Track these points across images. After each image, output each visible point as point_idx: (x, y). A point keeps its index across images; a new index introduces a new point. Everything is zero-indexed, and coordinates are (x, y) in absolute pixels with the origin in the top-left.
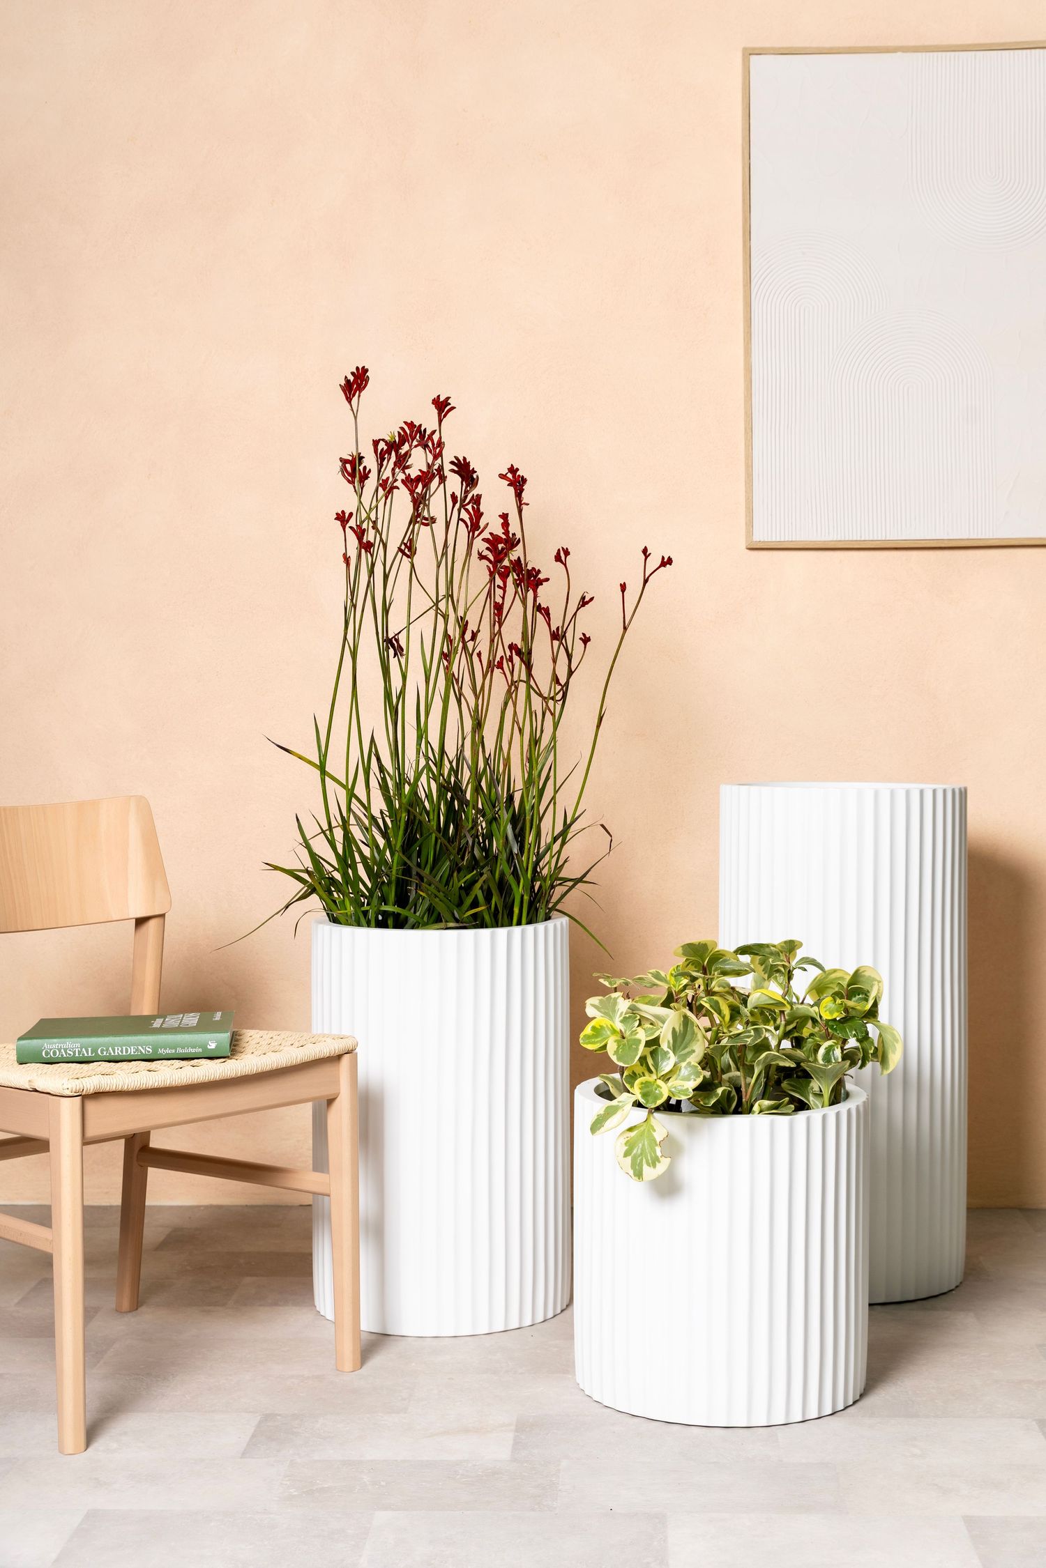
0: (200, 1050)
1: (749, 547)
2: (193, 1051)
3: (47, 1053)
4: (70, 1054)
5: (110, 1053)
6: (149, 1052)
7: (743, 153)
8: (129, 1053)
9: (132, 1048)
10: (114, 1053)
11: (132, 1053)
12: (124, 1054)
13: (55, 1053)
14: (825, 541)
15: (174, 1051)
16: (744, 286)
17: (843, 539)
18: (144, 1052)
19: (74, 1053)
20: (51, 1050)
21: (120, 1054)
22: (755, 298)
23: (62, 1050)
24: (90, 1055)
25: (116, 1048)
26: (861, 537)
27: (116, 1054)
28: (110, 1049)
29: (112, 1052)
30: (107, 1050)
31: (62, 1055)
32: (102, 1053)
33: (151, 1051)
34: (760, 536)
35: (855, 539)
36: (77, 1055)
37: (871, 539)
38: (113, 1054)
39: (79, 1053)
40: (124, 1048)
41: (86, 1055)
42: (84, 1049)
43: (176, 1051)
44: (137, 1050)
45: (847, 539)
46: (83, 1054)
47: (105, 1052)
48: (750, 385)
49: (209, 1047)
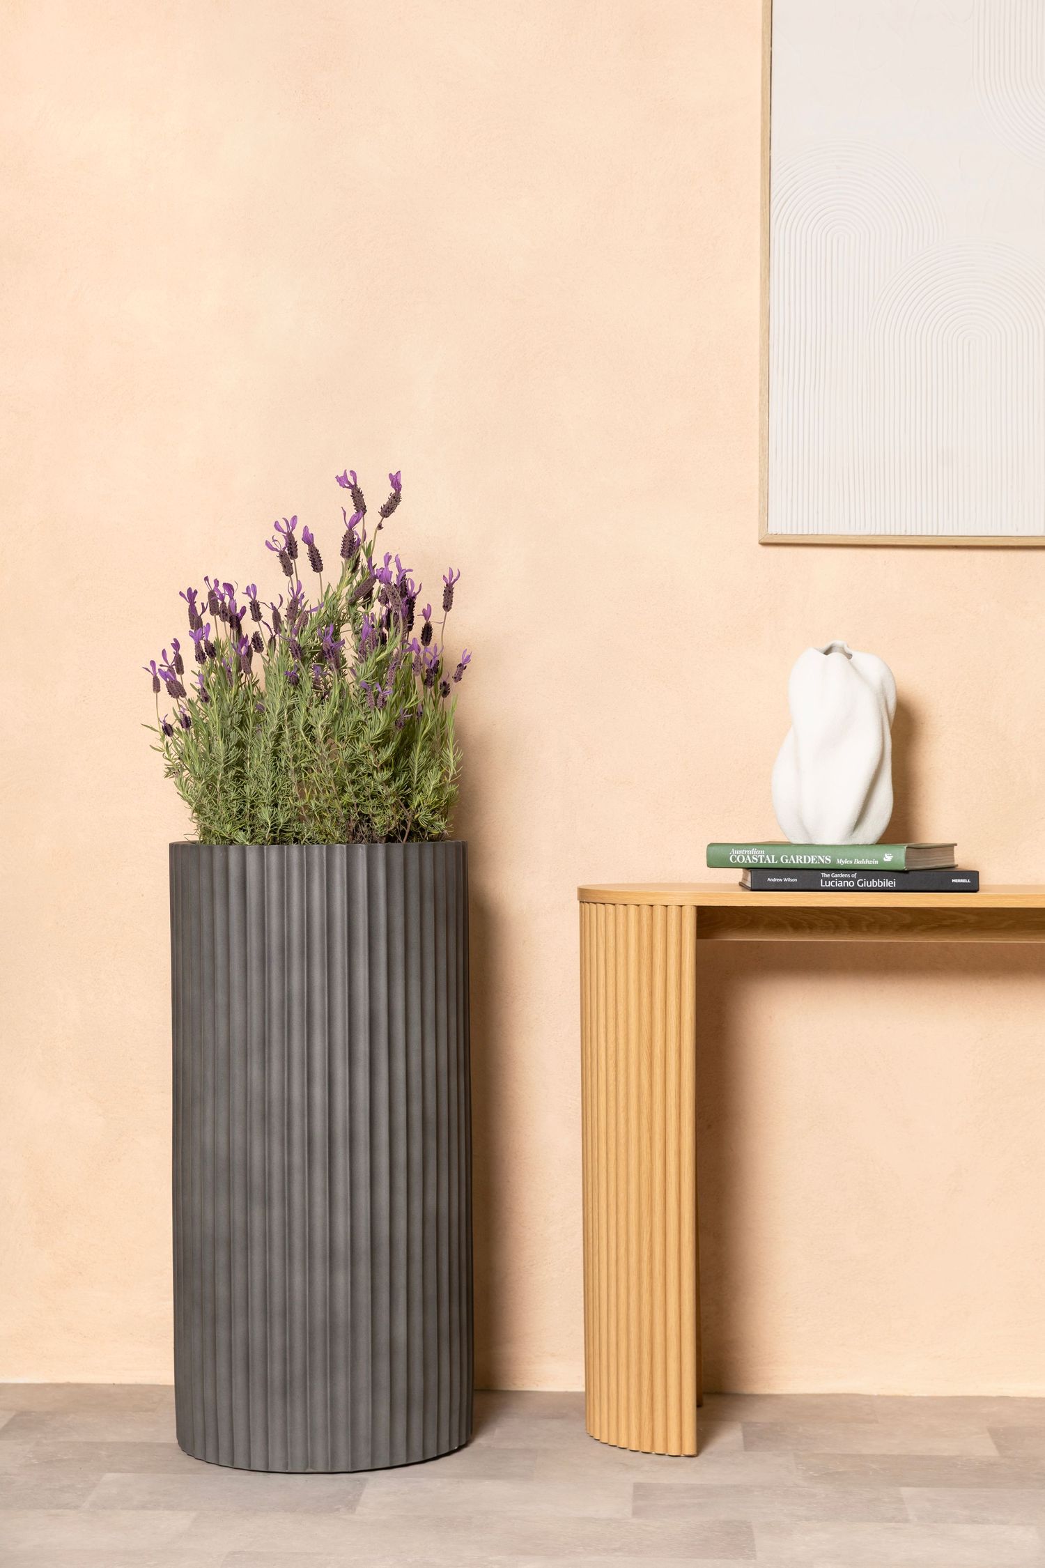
0: (877, 862)
1: (762, 541)
2: (870, 862)
3: (734, 859)
4: (755, 861)
5: (792, 861)
6: (828, 862)
7: (763, 38)
8: (809, 862)
9: (812, 857)
10: (796, 861)
11: (812, 862)
12: (805, 862)
13: (741, 859)
14: (860, 536)
15: (851, 862)
16: (762, 208)
17: (883, 533)
18: (823, 861)
19: (759, 859)
20: (737, 855)
21: (801, 862)
22: (776, 224)
23: (748, 856)
24: (773, 862)
25: (797, 857)
26: (906, 531)
27: (798, 862)
28: (792, 857)
29: (793, 860)
30: (789, 858)
31: (748, 861)
32: (784, 861)
33: (830, 860)
34: (779, 526)
35: (898, 533)
36: (761, 862)
37: (919, 533)
38: (794, 862)
39: (764, 859)
40: (805, 857)
41: (770, 862)
42: (767, 856)
43: (853, 862)
44: (817, 859)
45: (888, 533)
46: (767, 861)
47: (787, 860)
48: (767, 335)
49: (885, 860)
